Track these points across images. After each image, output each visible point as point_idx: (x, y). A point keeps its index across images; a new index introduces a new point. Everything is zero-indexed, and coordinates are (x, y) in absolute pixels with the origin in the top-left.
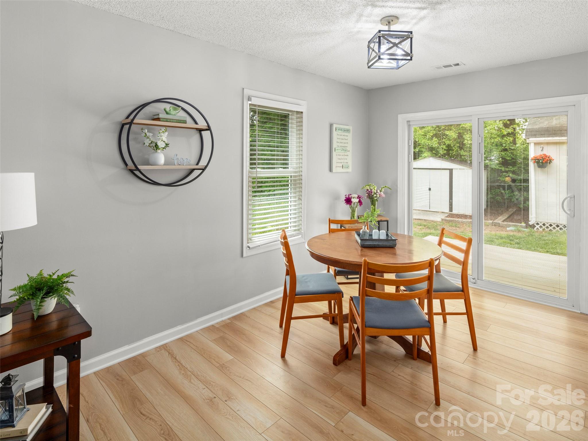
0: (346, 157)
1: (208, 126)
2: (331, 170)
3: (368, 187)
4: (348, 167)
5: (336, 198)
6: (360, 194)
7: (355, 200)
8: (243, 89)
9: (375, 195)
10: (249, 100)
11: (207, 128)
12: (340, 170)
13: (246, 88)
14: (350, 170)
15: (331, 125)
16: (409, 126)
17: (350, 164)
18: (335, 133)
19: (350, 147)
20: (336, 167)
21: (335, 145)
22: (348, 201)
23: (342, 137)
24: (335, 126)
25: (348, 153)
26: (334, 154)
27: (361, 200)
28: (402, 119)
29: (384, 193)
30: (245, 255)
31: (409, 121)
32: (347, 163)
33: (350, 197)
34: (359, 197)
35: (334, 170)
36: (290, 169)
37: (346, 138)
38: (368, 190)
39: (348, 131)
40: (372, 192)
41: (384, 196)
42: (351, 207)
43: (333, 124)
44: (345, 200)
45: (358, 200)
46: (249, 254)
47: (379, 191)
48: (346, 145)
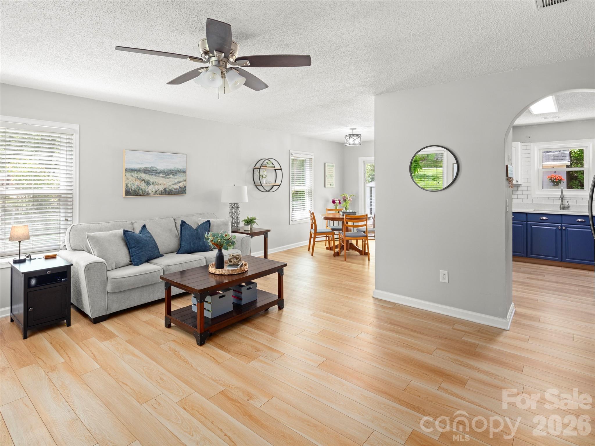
0: (332, 180)
1: (281, 168)
2: (325, 186)
3: (343, 196)
4: (333, 185)
5: (327, 201)
6: (340, 199)
7: (337, 202)
8: (289, 150)
9: (347, 199)
10: (291, 155)
11: (280, 169)
12: (329, 186)
13: (291, 150)
14: (334, 186)
15: (325, 164)
16: (364, 163)
17: (334, 183)
18: (327, 168)
19: (334, 175)
20: (328, 185)
21: (327, 174)
22: (334, 202)
23: (330, 170)
24: (327, 164)
25: (333, 178)
26: (326, 178)
27: (340, 201)
28: (361, 160)
29: (352, 198)
30: (291, 224)
31: (364, 161)
32: (333, 183)
33: (335, 200)
34: (339, 200)
35: (326, 186)
36: (306, 186)
37: (332, 170)
38: (343, 197)
39: (333, 166)
40: (345, 198)
41: (351, 200)
42: (335, 205)
43: (326, 163)
44: (332, 202)
45: (339, 201)
46: (292, 224)
47: (349, 197)
48: (332, 173)
